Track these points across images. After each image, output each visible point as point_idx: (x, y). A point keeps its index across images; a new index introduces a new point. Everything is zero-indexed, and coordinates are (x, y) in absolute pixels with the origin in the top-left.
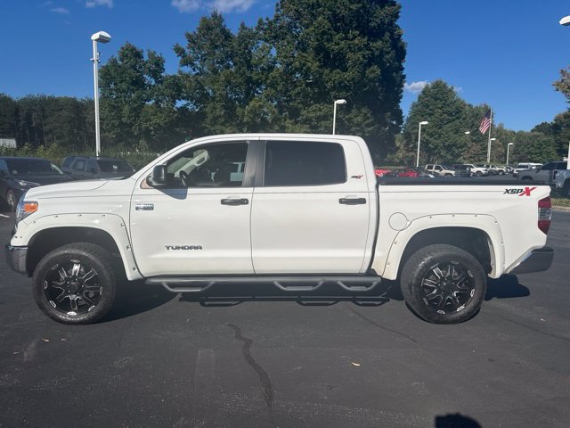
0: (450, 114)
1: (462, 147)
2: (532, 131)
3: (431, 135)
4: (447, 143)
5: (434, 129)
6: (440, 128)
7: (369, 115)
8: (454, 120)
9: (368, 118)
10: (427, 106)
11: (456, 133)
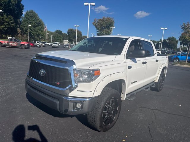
0: (37, 23)
1: (42, 36)
2: (55, 32)
3: (32, 30)
4: (37, 34)
5: (32, 28)
6: (34, 28)
7: (12, 19)
8: (39, 26)
9: (12, 20)
10: (29, 19)
11: (40, 31)
